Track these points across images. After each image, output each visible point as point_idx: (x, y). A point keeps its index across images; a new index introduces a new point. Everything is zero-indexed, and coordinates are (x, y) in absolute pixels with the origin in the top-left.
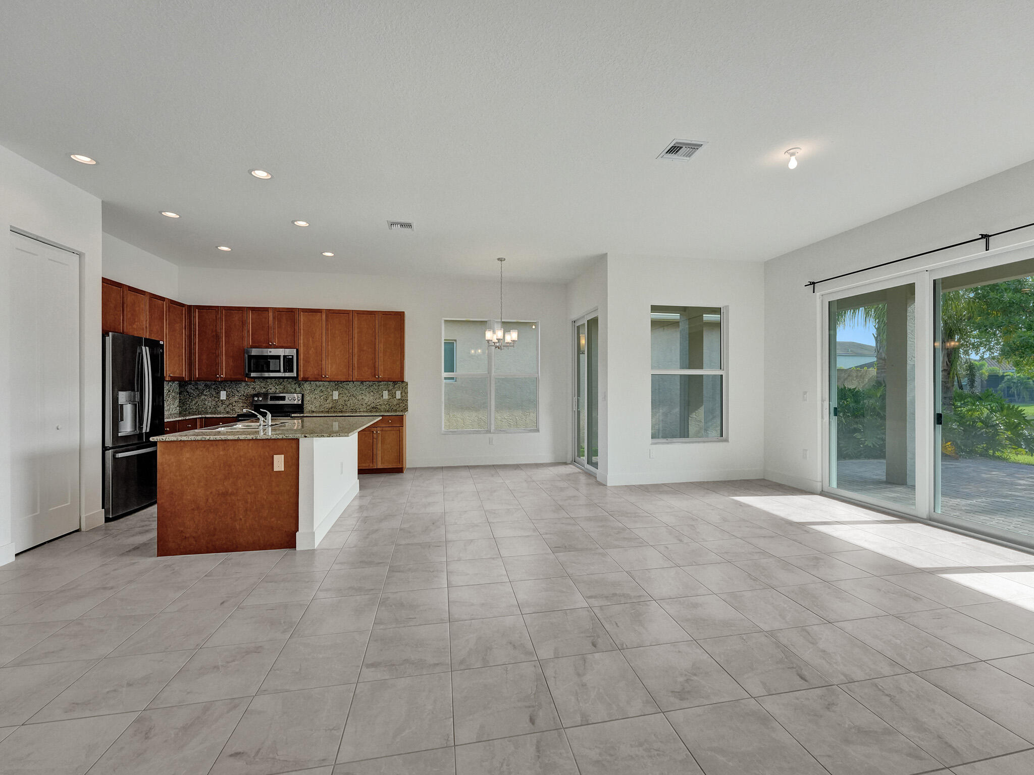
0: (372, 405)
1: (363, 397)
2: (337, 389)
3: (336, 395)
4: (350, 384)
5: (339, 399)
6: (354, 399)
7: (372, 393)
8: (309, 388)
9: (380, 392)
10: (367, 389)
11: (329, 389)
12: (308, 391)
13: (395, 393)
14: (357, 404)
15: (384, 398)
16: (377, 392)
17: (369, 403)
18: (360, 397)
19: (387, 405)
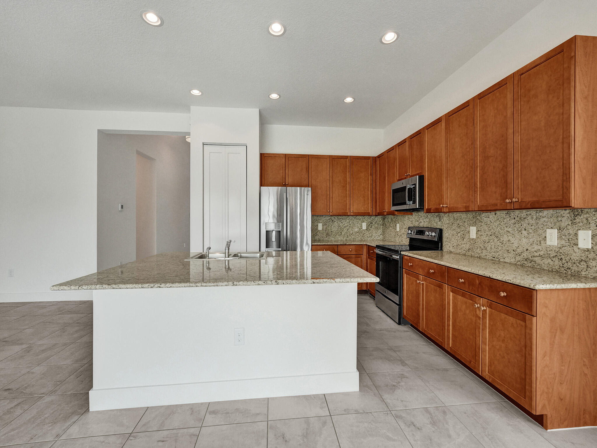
0: (525, 255)
1: (510, 238)
2: (474, 224)
3: (473, 230)
4: (491, 216)
5: (477, 238)
6: (496, 240)
7: (525, 233)
8: (448, 222)
9: (540, 232)
10: (517, 225)
11: (466, 223)
12: (447, 226)
13: (576, 234)
14: (500, 248)
15: (548, 243)
16: (535, 231)
17: (519, 251)
18: (505, 238)
19: (556, 260)
